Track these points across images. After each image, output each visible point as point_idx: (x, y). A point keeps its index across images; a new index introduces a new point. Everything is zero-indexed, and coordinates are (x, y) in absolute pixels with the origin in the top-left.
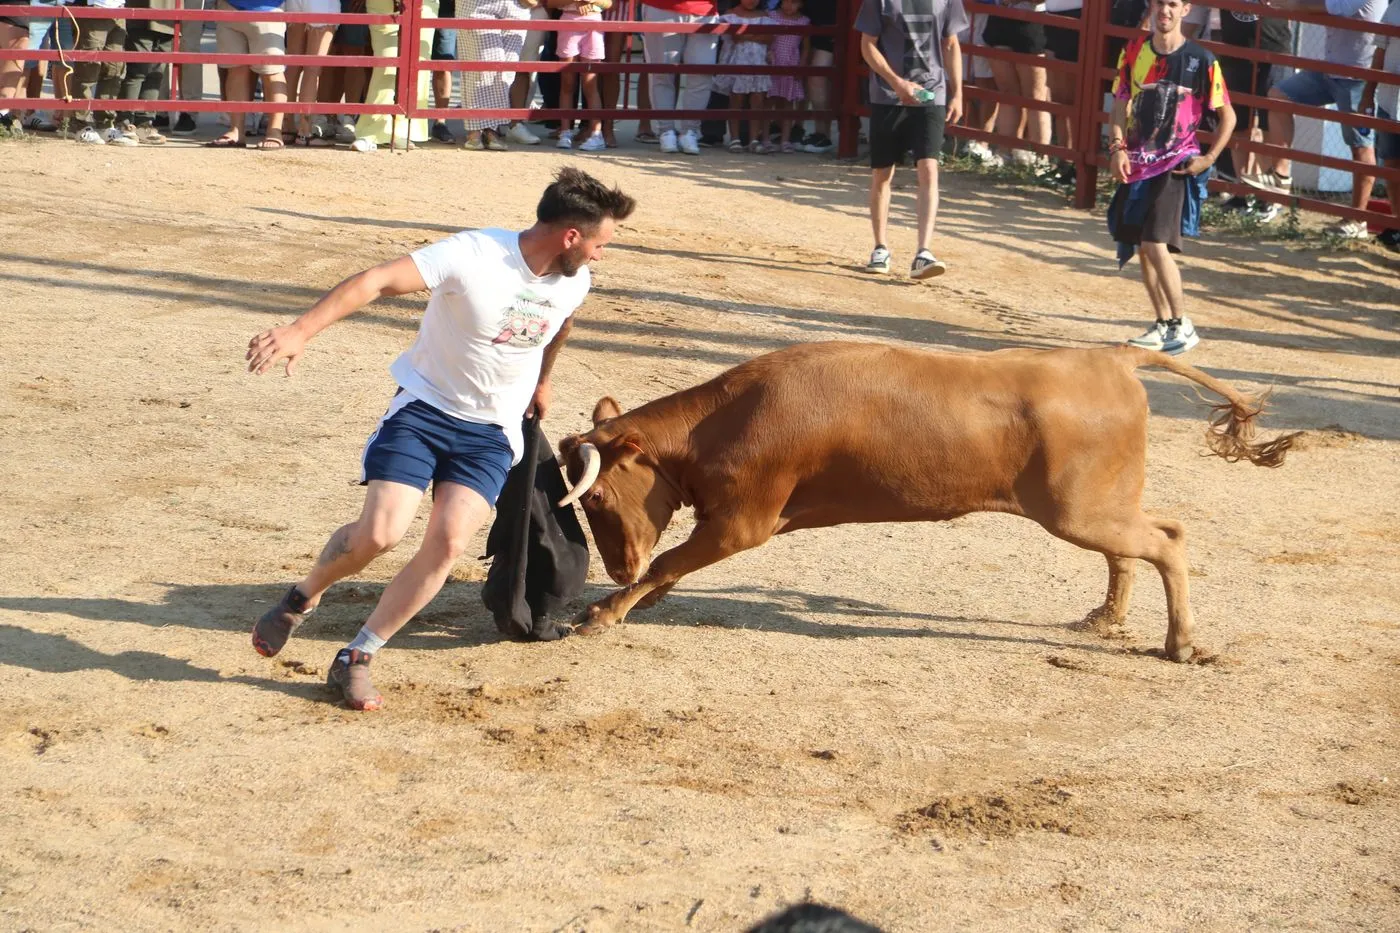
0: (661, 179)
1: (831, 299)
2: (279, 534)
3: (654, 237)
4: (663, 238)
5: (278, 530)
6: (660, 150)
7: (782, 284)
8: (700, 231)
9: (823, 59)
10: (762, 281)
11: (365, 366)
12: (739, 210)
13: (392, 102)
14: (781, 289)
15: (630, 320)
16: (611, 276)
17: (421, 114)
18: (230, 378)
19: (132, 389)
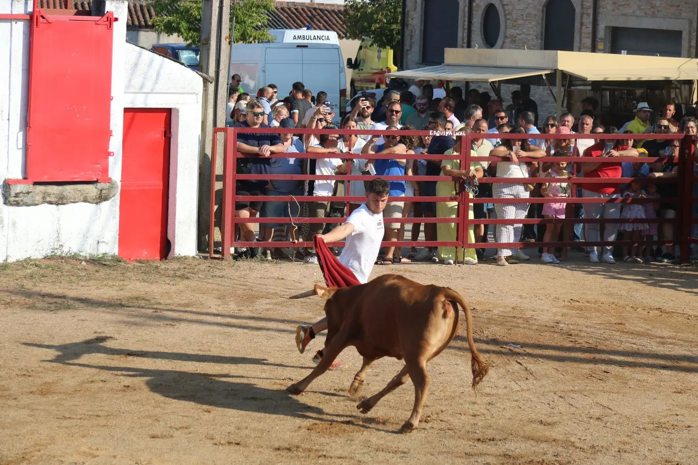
0: (591, 276)
1: (679, 334)
2: (406, 455)
3: (588, 305)
4: (593, 305)
5: (404, 453)
6: (590, 262)
7: (654, 327)
8: (612, 301)
9: (671, 214)
10: (643, 326)
11: (446, 371)
12: (631, 290)
13: (455, 240)
14: (653, 330)
15: (578, 346)
16: (568, 325)
17: (471, 246)
18: (379, 378)
19: (330, 384)
